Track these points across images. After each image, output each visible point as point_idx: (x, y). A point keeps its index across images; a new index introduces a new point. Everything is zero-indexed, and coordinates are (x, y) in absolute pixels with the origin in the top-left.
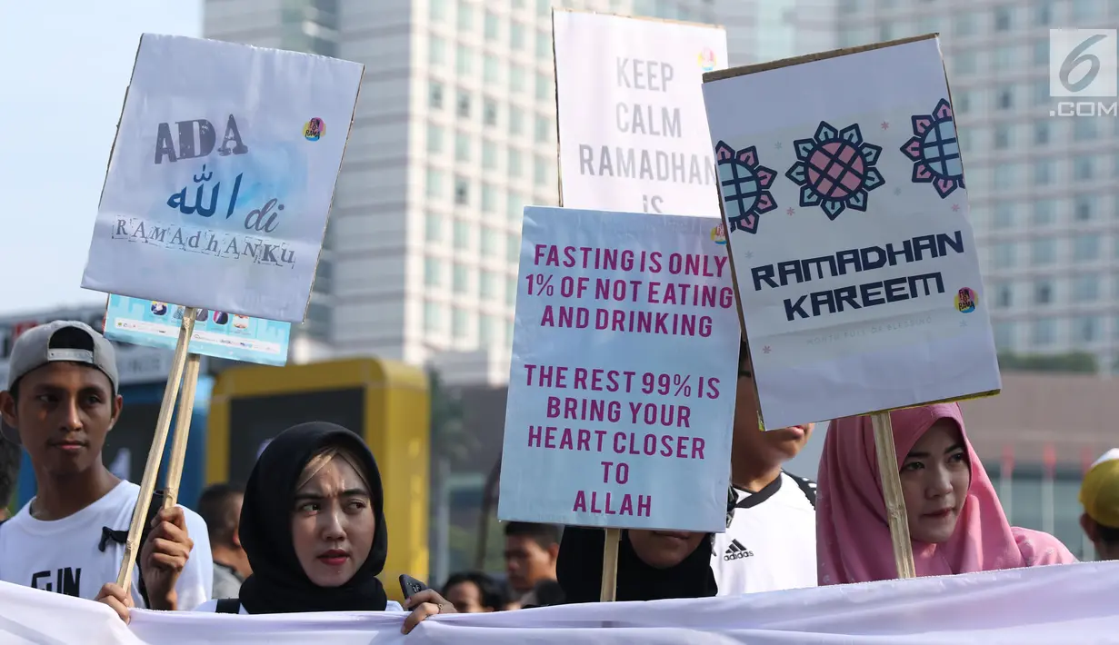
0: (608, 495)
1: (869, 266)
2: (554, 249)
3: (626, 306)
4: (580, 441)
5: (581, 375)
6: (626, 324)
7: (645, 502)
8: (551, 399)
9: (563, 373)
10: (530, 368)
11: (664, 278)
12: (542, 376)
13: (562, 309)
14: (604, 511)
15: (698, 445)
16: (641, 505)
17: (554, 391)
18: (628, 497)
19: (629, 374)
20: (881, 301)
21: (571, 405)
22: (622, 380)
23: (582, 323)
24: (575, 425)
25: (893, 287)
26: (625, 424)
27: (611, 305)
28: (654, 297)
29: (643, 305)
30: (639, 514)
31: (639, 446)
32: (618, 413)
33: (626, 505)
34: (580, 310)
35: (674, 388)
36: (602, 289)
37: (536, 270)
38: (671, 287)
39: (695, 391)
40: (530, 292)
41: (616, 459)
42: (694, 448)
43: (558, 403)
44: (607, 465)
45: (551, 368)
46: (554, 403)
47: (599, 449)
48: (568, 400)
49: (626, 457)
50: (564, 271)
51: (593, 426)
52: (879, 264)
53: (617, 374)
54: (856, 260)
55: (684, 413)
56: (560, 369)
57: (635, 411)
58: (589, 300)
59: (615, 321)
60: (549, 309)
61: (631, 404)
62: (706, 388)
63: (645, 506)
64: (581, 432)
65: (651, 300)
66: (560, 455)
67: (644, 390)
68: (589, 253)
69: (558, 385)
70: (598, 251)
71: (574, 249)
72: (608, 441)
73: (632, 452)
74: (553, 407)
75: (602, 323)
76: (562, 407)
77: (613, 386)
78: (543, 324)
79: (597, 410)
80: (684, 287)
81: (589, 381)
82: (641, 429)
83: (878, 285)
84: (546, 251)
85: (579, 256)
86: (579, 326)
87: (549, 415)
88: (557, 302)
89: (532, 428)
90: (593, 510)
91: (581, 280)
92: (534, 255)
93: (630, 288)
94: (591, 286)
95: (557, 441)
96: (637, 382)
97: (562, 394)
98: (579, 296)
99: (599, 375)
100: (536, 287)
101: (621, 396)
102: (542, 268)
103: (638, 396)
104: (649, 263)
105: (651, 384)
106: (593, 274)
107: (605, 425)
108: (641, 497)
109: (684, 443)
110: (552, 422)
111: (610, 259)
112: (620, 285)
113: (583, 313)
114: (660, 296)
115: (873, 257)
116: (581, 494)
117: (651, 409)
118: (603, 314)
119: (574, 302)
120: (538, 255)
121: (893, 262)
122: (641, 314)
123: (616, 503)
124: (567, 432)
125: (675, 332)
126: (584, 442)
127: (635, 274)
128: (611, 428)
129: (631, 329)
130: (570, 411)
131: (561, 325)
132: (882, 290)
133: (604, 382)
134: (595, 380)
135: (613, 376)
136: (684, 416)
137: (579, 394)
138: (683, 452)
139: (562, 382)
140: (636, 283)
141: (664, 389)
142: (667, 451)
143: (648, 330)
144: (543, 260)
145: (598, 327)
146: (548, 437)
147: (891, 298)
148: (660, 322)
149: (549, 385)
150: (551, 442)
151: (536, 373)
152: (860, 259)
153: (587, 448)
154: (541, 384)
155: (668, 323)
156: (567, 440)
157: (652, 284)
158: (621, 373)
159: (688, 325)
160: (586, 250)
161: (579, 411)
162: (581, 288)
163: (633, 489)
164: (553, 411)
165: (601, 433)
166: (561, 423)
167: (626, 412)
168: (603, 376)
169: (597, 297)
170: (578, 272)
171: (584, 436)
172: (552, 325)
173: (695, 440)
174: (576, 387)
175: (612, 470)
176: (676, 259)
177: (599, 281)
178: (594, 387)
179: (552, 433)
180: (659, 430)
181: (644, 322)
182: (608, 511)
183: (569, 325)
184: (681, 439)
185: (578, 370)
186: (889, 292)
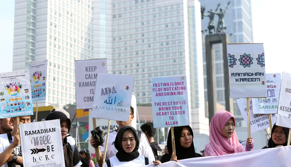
0: (171, 122)
1: (249, 76)
2: (156, 84)
3: (169, 91)
4: (165, 114)
5: (164, 103)
6: (169, 94)
7: (177, 122)
8: (159, 108)
9: (161, 103)
10: (155, 103)
11: (174, 86)
12: (157, 104)
13: (159, 93)
14: (170, 124)
15: (184, 112)
16: (176, 123)
17: (160, 107)
18: (174, 122)
19: (171, 102)
20: (250, 81)
21: (163, 108)
22: (170, 103)
23: (162, 95)
24: (164, 111)
25: (252, 79)
26: (172, 110)
27: (166, 92)
28: (173, 89)
29: (172, 91)
30: (176, 124)
31: (174, 113)
32: (170, 109)
33: (174, 123)
34: (162, 93)
35: (178, 103)
36: (165, 89)
37: (154, 88)
38: (176, 88)
39: (182, 104)
40: (153, 91)
41: (171, 116)
42: (183, 113)
43: (161, 108)
44: (170, 117)
45: (158, 103)
46: (160, 108)
47: (168, 115)
48: (162, 108)
49: (173, 115)
50: (158, 87)
51: (167, 111)
52: (251, 75)
53: (169, 102)
54: (247, 74)
55: (181, 107)
56: (160, 103)
57: (173, 108)
58: (163, 91)
59: (168, 94)
60: (157, 94)
61: (172, 107)
62: (184, 103)
63: (177, 123)
64: (165, 112)
65: (173, 90)
66: (162, 116)
67: (174, 104)
68: (162, 84)
69: (160, 105)
70: (163, 83)
71: (159, 84)
72: (169, 113)
73: (173, 114)
74: (160, 109)
75: (166, 95)
76: (161, 109)
77: (169, 104)
78: (156, 96)
79: (167, 109)
80: (178, 87)
81: (165, 104)
82: (174, 111)
83: (250, 79)
84: (155, 84)
85: (160, 84)
86: (162, 96)
87: (159, 110)
88: (158, 92)
89: (157, 113)
90: (169, 125)
91: (161, 88)
92: (153, 85)
93: (169, 89)
94: (163, 89)
95: (161, 114)
96: (172, 103)
97: (161, 107)
98: (161, 91)
99: (166, 103)
100: (154, 90)
101: (170, 106)
102: (155, 87)
103: (173, 105)
104: (171, 84)
105: (175, 103)
106: (163, 87)
107: (169, 111)
108: (176, 121)
109: (181, 112)
110: (160, 111)
111: (165, 84)
112: (167, 88)
113: (162, 94)
114: (174, 89)
115: (250, 74)
116: (166, 122)
117: (175, 107)
118: (165, 93)
119: (160, 92)
120: (154, 85)
121: (253, 76)
122: (172, 93)
123: (172, 123)
124: (163, 112)
125: (177, 95)
126: (166, 114)
127: (170, 86)
128: (170, 111)
129: (170, 95)
130: (163, 109)
131: (159, 96)
132: (251, 79)
133: (167, 104)
134: (166, 104)
135: (169, 103)
136: (181, 108)
137: (164, 106)
138: (182, 113)
139: (161, 105)
140: (170, 88)
141: (177, 104)
142: (179, 114)
143: (173, 95)
144: (155, 86)
145: (165, 95)
146: (160, 114)
147: (252, 81)
148: (175, 93)
149: (159, 105)
150: (160, 115)
151: (156, 104)
152: (248, 74)
153: (166, 115)
154: (157, 106)
155: (176, 93)
156: (163, 114)
157: (173, 88)
158: (170, 102)
159: (179, 93)
160: (161, 83)
161: (164, 109)
162: (161, 90)
163: (175, 120)
164: (160, 110)
165: (168, 112)
166: (162, 111)
167: (172, 108)
168: (167, 103)
169: (164, 91)
170: (160, 87)
171: (166, 113)
172: (158, 96)
173: (183, 111)
174: (163, 105)
175: (171, 118)
176: (176, 83)
177: (164, 88)
178: (166, 105)
179: (160, 113)
180: (177, 110)
181: (172, 94)
182: (171, 124)
183: (160, 96)
184: (181, 111)
185: (163, 103)
186: (252, 80)
